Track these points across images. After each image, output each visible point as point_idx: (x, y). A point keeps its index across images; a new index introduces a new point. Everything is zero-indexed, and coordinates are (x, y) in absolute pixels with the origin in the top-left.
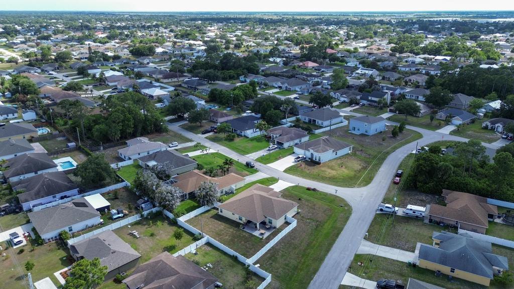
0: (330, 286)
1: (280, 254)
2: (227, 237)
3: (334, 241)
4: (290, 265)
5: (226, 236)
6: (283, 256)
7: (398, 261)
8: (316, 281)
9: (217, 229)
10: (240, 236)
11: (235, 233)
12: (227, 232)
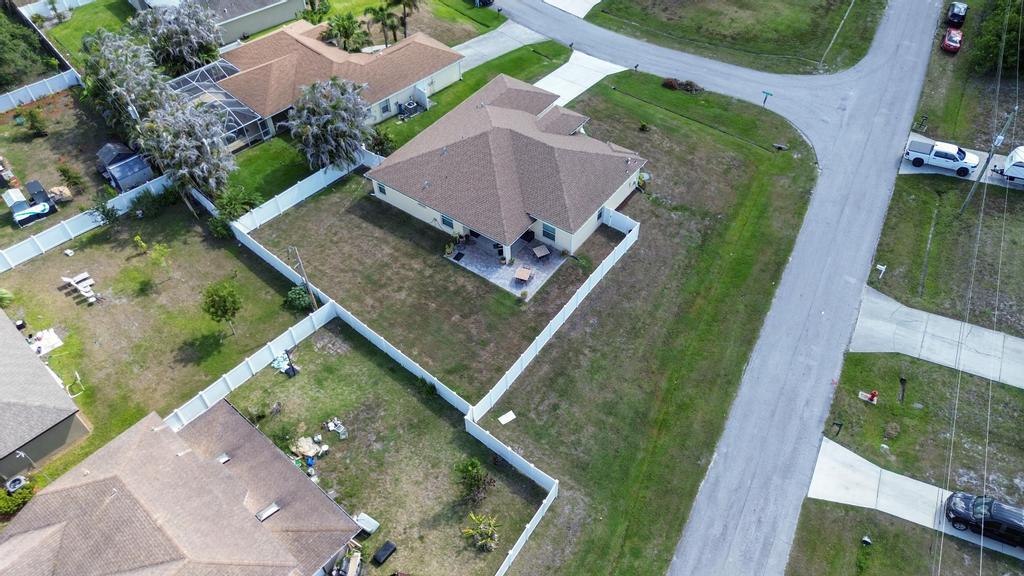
0: (771, 507)
1: (585, 363)
2: (403, 295)
3: (768, 295)
4: (623, 408)
5: (400, 289)
6: (595, 369)
7: (1003, 386)
8: (717, 483)
9: (369, 261)
10: (446, 288)
11: (431, 276)
12: (402, 271)
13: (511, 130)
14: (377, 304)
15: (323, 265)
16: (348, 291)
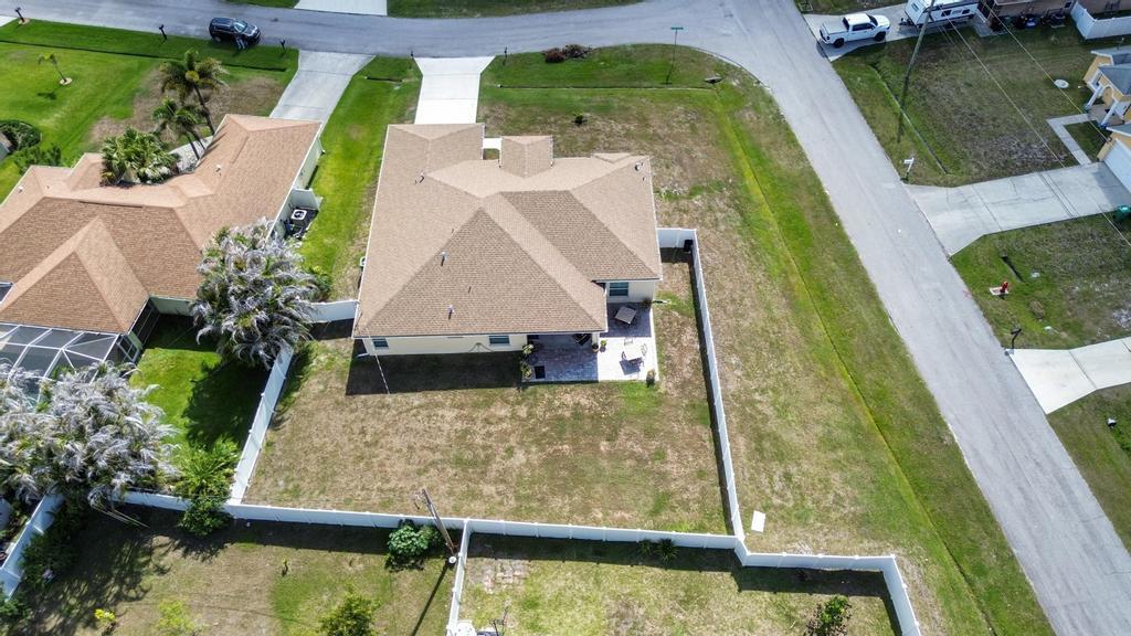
1: (769, 411)
2: (520, 457)
3: (842, 237)
4: (838, 433)
5: (510, 452)
6: (782, 410)
8: (977, 454)
9: (440, 441)
10: (560, 418)
11: (530, 415)
12: (492, 429)
13: (502, 193)
14: (502, 487)
15: (388, 481)
16: (451, 493)
